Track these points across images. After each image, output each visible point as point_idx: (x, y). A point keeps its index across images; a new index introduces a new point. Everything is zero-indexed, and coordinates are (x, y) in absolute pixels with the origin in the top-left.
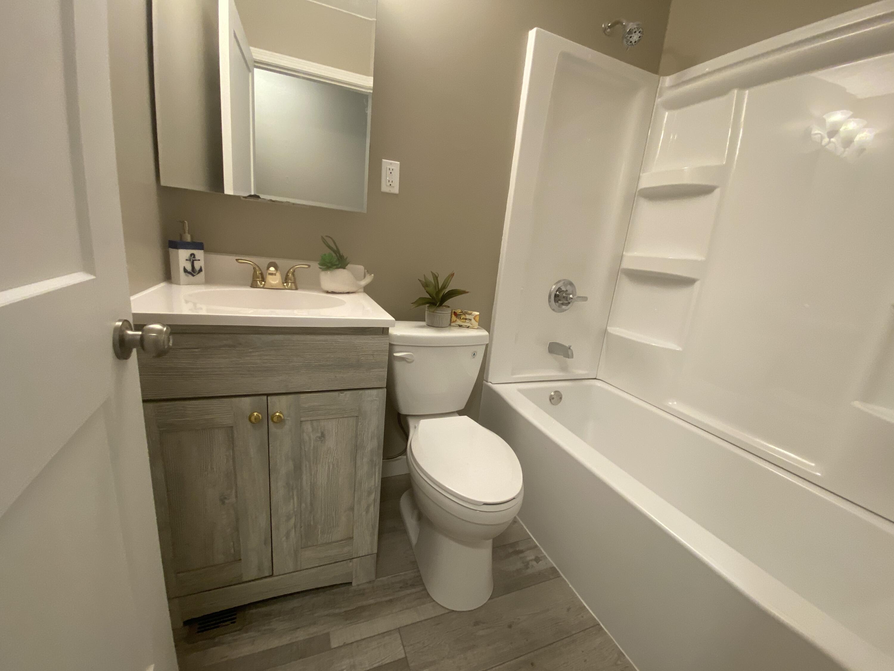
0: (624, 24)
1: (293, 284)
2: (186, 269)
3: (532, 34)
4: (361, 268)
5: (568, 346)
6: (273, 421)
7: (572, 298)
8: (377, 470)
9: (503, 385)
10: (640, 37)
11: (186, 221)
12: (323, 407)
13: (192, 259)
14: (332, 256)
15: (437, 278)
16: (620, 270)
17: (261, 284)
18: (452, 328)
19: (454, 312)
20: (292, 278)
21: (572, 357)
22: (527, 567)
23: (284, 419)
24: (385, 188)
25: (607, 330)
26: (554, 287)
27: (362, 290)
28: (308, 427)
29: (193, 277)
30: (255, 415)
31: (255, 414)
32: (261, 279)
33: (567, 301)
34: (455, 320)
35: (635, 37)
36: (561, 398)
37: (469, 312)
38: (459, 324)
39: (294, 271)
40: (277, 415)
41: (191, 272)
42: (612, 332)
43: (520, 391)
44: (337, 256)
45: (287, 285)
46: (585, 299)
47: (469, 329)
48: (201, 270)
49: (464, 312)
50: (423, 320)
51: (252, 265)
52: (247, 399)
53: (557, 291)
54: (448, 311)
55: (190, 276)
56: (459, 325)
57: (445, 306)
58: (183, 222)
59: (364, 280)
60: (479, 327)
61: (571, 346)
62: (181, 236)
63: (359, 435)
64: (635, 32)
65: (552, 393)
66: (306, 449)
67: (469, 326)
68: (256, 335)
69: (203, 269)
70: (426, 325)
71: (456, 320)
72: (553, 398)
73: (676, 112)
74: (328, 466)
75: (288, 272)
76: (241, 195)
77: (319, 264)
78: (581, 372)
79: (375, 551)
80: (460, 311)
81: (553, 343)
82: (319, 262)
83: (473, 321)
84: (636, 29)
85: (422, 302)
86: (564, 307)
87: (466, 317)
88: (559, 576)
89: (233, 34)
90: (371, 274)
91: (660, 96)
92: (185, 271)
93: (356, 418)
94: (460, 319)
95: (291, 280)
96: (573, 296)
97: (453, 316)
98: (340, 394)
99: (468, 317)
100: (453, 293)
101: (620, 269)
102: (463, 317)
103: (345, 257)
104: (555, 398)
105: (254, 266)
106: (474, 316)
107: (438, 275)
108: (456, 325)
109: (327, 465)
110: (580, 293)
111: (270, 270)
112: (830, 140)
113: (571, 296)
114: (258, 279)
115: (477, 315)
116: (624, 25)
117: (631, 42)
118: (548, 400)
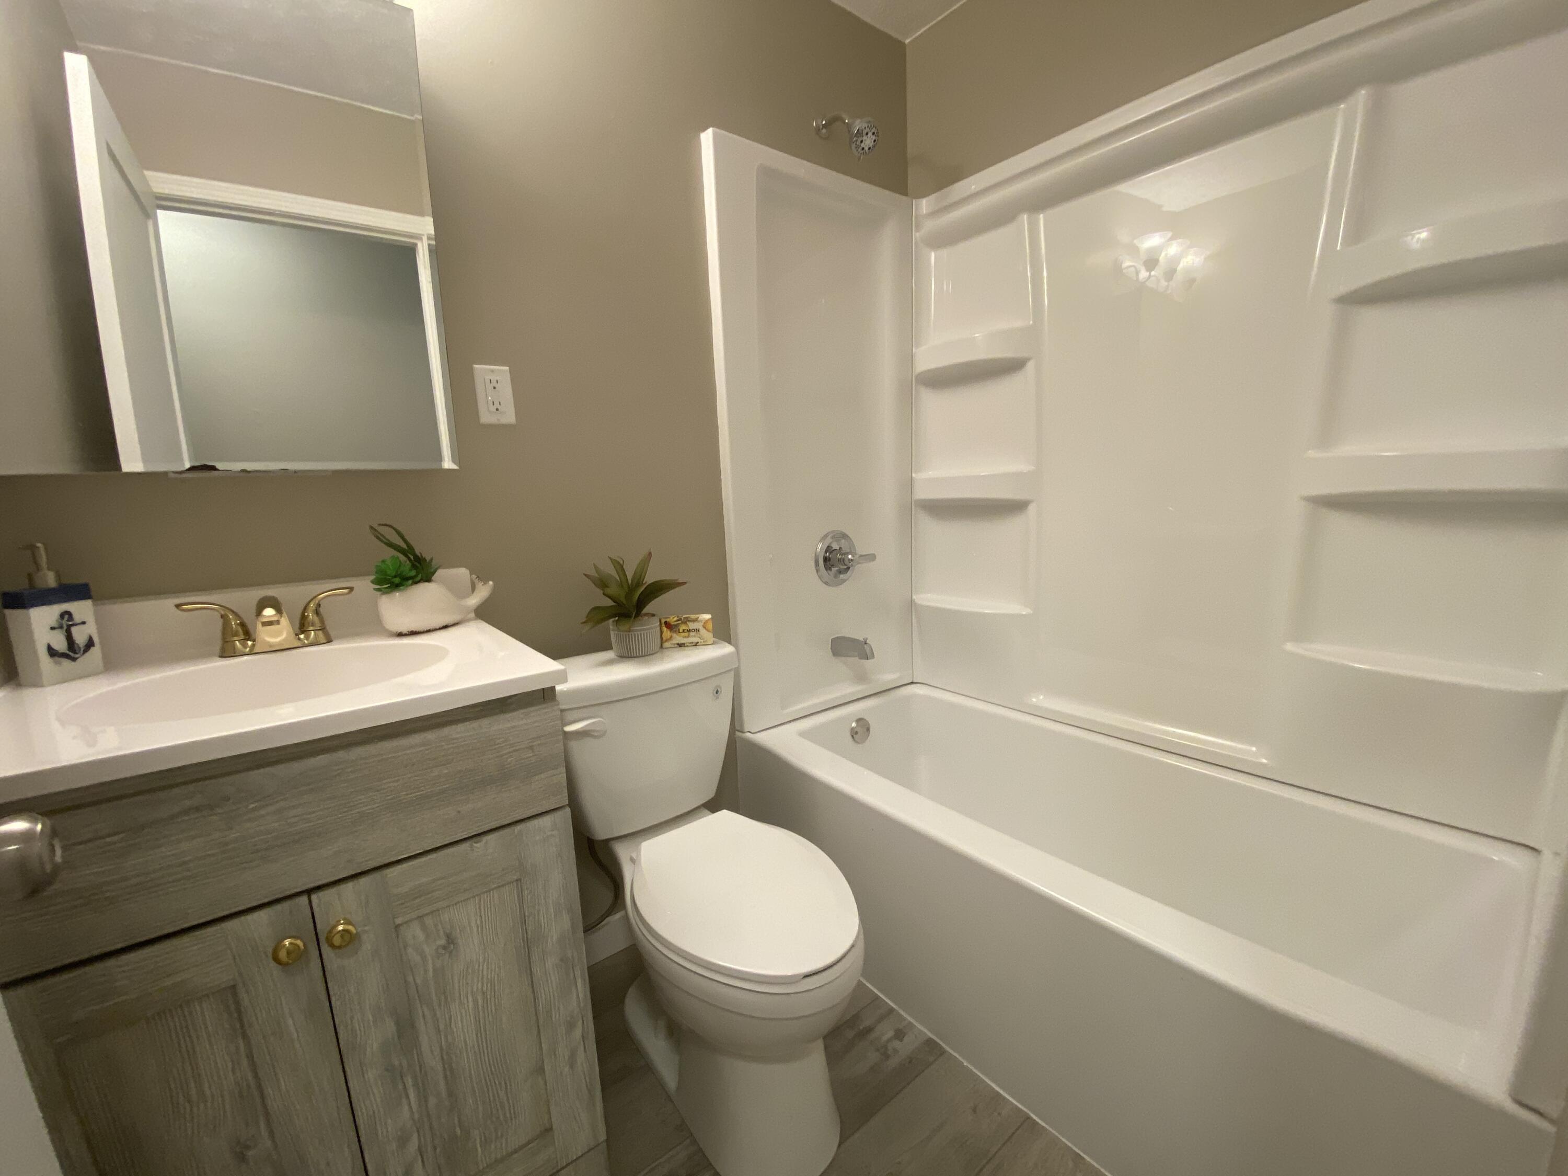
0: (847, 121)
1: (320, 633)
2: (53, 649)
3: (707, 138)
4: (463, 572)
5: (862, 640)
6: (332, 946)
7: (852, 560)
8: (578, 973)
9: (772, 730)
10: (875, 141)
11: (40, 542)
12: (439, 882)
13: (66, 623)
14: (400, 562)
15: (622, 567)
16: (913, 503)
17: (245, 646)
18: (667, 652)
19: (666, 622)
20: (316, 619)
21: (873, 657)
22: (886, 1056)
23: (357, 934)
24: (486, 417)
25: (914, 601)
26: (820, 546)
27: (473, 615)
28: (414, 933)
29: (73, 663)
30: (288, 945)
31: (287, 942)
32: (242, 637)
33: (845, 565)
34: (669, 637)
35: (868, 142)
36: (868, 729)
37: (693, 616)
38: (678, 642)
39: (319, 605)
40: (340, 931)
41: (68, 652)
42: (920, 602)
43: (803, 734)
44: (409, 559)
45: (307, 637)
46: (872, 557)
47: (698, 647)
48: (90, 644)
49: (682, 618)
50: (607, 647)
51: (217, 611)
52: (262, 915)
53: (826, 552)
54: (653, 624)
55: (66, 663)
56: (678, 644)
57: (647, 614)
58: (33, 548)
59: (473, 595)
60: (715, 639)
61: (867, 639)
62: (30, 577)
63: (529, 917)
64: (867, 134)
65: (854, 725)
66: (419, 981)
67: (698, 643)
68: (262, 770)
69: (96, 639)
70: (616, 657)
71: (671, 637)
72: (856, 733)
73: (945, 252)
74: (473, 1001)
75: (305, 609)
76: (168, 470)
77: (373, 582)
78: (889, 677)
79: (603, 1137)
80: (676, 619)
81: (837, 638)
82: (373, 577)
83: (703, 631)
84: (867, 130)
85: (598, 616)
86: (842, 576)
87: (689, 627)
88: (943, 1052)
89: (106, 155)
90: (485, 582)
91: (918, 229)
92: (52, 652)
93: (517, 884)
94: (679, 632)
95: (313, 625)
96: (853, 556)
97: (665, 629)
98: (475, 845)
99: (692, 626)
100: (658, 589)
101: (913, 501)
102: (683, 627)
103: (428, 559)
104: (859, 731)
105: (223, 613)
106: (703, 621)
107: (623, 562)
108: (672, 646)
109: (470, 999)
110: (861, 550)
111: (264, 616)
112: (1150, 274)
113: (850, 557)
114: (235, 638)
115: (709, 620)
116: (847, 123)
117: (863, 149)
118: (850, 738)
